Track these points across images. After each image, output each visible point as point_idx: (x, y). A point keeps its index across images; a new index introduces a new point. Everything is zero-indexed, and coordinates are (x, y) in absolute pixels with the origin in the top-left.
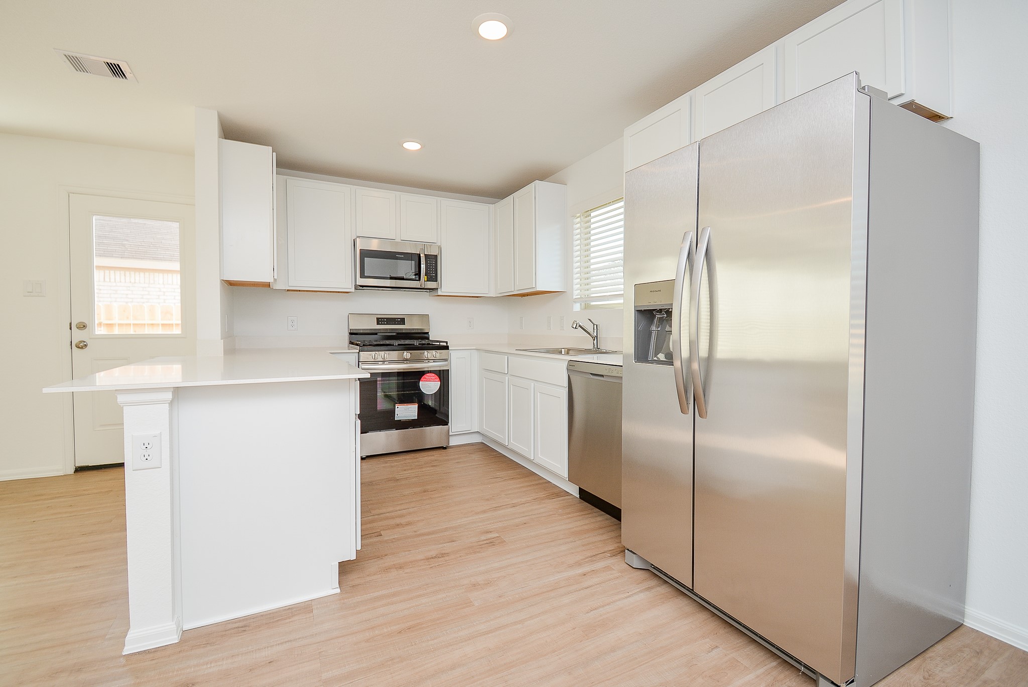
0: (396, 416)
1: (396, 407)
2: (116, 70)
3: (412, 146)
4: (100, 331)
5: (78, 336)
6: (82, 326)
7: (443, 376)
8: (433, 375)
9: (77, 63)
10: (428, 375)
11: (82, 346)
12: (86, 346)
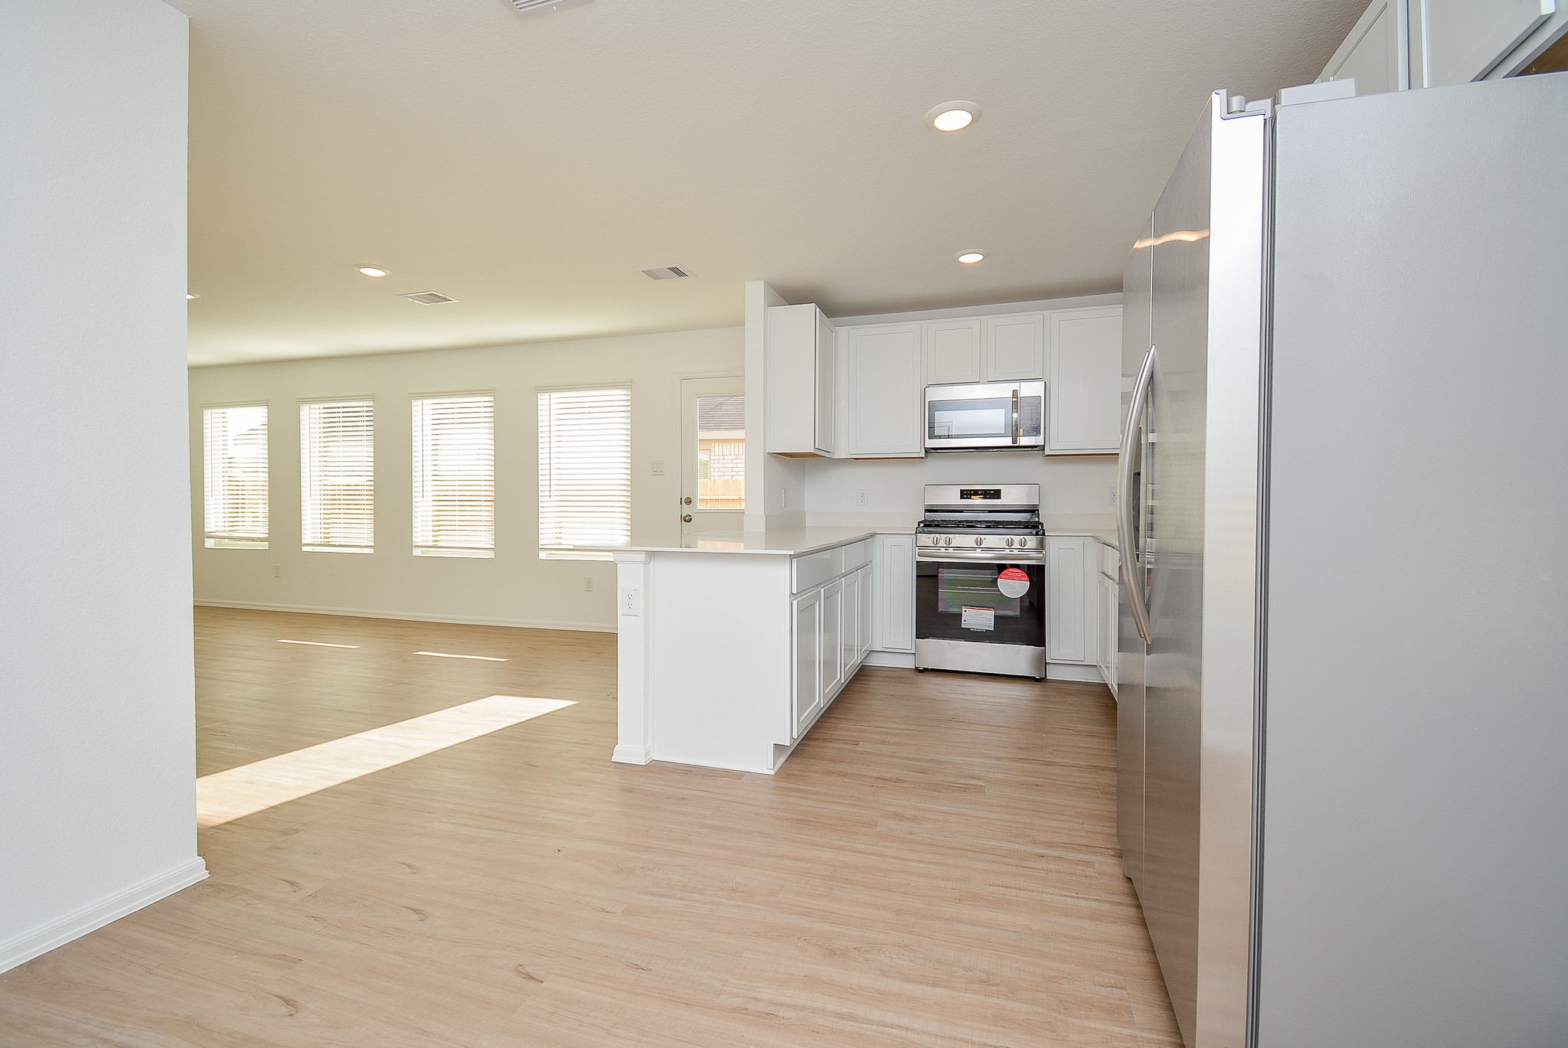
0: (963, 622)
1: (964, 610)
2: (677, 272)
3: (971, 258)
4: (700, 507)
5: (687, 510)
6: (689, 501)
7: (1036, 574)
8: (1019, 571)
9: (652, 274)
10: (1010, 570)
11: (687, 519)
12: (691, 519)
